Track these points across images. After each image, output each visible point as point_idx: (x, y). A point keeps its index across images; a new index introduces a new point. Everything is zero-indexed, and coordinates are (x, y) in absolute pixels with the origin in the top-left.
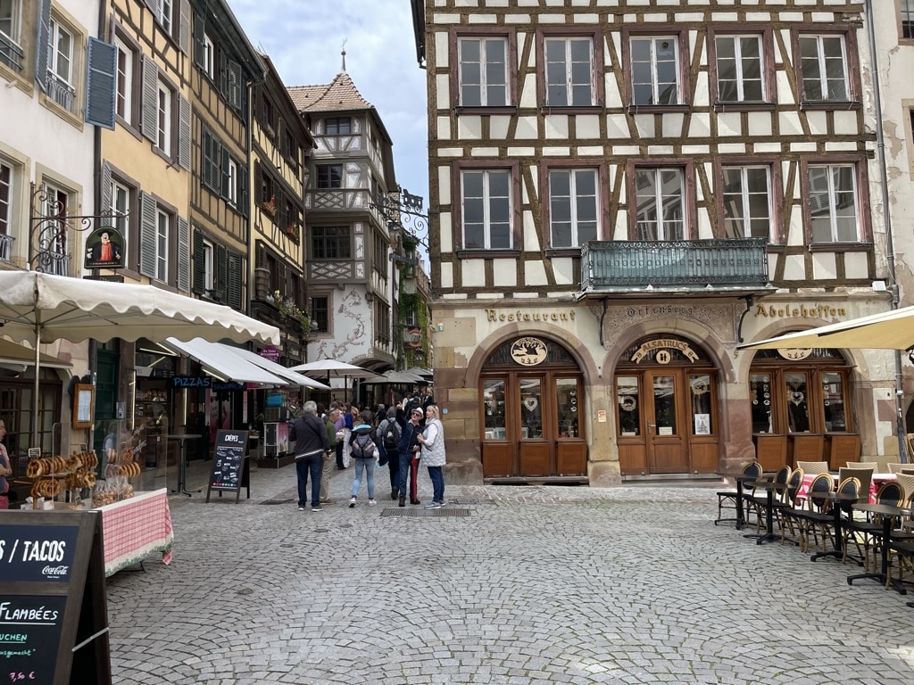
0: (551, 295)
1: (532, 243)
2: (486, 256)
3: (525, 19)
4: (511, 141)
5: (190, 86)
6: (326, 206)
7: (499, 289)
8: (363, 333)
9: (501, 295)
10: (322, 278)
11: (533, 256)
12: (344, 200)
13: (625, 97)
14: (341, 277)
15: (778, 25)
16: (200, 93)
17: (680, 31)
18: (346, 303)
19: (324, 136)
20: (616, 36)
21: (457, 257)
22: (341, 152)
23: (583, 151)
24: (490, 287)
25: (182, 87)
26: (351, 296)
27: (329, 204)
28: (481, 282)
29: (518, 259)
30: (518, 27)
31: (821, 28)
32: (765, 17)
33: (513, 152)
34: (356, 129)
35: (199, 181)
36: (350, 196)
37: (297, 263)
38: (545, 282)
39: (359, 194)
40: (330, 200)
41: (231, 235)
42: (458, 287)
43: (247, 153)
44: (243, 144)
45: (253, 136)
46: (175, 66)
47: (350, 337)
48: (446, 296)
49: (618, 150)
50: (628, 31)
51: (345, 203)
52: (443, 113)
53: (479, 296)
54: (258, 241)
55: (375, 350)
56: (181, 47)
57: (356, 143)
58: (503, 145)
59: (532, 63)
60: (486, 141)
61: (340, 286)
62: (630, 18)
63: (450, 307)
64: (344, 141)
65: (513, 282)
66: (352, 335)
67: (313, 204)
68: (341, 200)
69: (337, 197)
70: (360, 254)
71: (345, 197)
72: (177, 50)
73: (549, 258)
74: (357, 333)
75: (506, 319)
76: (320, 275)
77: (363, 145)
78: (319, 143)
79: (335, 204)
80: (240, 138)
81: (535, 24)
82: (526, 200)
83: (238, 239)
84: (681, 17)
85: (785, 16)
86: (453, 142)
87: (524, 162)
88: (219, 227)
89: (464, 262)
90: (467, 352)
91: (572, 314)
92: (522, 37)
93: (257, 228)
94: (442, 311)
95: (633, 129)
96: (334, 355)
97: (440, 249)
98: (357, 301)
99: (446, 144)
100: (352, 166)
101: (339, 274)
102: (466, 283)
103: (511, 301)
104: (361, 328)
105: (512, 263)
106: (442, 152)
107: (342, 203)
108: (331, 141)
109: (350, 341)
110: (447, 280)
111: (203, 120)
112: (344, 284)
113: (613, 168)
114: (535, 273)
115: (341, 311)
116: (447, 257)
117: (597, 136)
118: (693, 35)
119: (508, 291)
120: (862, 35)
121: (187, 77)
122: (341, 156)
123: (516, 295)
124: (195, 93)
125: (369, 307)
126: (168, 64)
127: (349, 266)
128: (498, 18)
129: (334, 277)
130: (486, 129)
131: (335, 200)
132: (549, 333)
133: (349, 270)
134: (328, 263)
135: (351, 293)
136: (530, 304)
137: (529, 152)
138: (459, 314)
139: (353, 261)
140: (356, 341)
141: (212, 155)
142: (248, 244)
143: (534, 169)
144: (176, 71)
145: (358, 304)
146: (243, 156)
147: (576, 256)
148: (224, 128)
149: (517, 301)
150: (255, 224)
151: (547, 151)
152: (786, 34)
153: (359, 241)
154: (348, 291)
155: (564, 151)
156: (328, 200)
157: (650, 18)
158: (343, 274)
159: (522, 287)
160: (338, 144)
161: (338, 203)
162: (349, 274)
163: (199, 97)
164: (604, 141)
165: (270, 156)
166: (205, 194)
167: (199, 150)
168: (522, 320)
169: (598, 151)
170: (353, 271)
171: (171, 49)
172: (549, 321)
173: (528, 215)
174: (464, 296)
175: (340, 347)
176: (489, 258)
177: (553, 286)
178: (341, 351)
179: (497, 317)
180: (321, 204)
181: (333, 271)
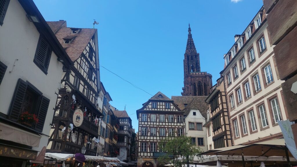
0: (150, 157)
1: (149, 151)
3: (149, 126)
4: (147, 139)
7: (145, 156)
11: (149, 152)
12: (124, 132)
13: (159, 135)
15: (176, 128)
17: (165, 128)
19: (121, 121)
20: (158, 128)
21: (140, 152)
22: (124, 124)
23: (154, 141)
24: (144, 156)
28: (143, 155)
30: (148, 127)
31: (180, 128)
32: (174, 127)
33: (147, 141)
34: (126, 120)
39: (126, 131)
42: (140, 156)
49: (158, 141)
50: (160, 128)
52: (140, 136)
55: (127, 158)
57: (126, 123)
58: (146, 140)
59: (149, 131)
60: (144, 139)
61: (122, 147)
62: (160, 126)
63: (139, 158)
64: (124, 122)
65: (146, 155)
70: (125, 141)
76: (119, 145)
77: (127, 123)
78: (120, 123)
79: (122, 133)
82: (148, 146)
84: (165, 126)
85: (176, 127)
86: (141, 139)
87: (148, 142)
90: (141, 163)
91: (153, 160)
92: (148, 128)
93: (113, 141)
95: (160, 139)
99: (140, 139)
100: (125, 126)
102: (141, 155)
103: (146, 158)
104: (125, 154)
105: (146, 153)
106: (140, 140)
108: (122, 122)
109: (123, 157)
110: (139, 155)
113: (158, 143)
114: (149, 154)
115: (121, 151)
116: (139, 152)
117: (156, 139)
118: (166, 128)
119: (146, 156)
120: (185, 129)
128: (146, 126)
130: (144, 138)
132: (150, 162)
134: (120, 143)
136: (148, 158)
137: (149, 141)
138: (140, 159)
139: (124, 143)
142: (112, 144)
143: (149, 143)
146: (113, 132)
147: (153, 153)
148: (112, 129)
151: (151, 141)
152: (176, 129)
153: (125, 139)
155: (152, 141)
157: (162, 126)
158: (122, 145)
159: (147, 156)
160: (123, 122)
164: (157, 140)
165: (115, 129)
168: (147, 160)
169: (156, 141)
170: (124, 144)
172: (150, 160)
173: (148, 148)
175: (121, 157)
176: (144, 153)
177: (151, 156)
179: (144, 159)
180: (120, 133)
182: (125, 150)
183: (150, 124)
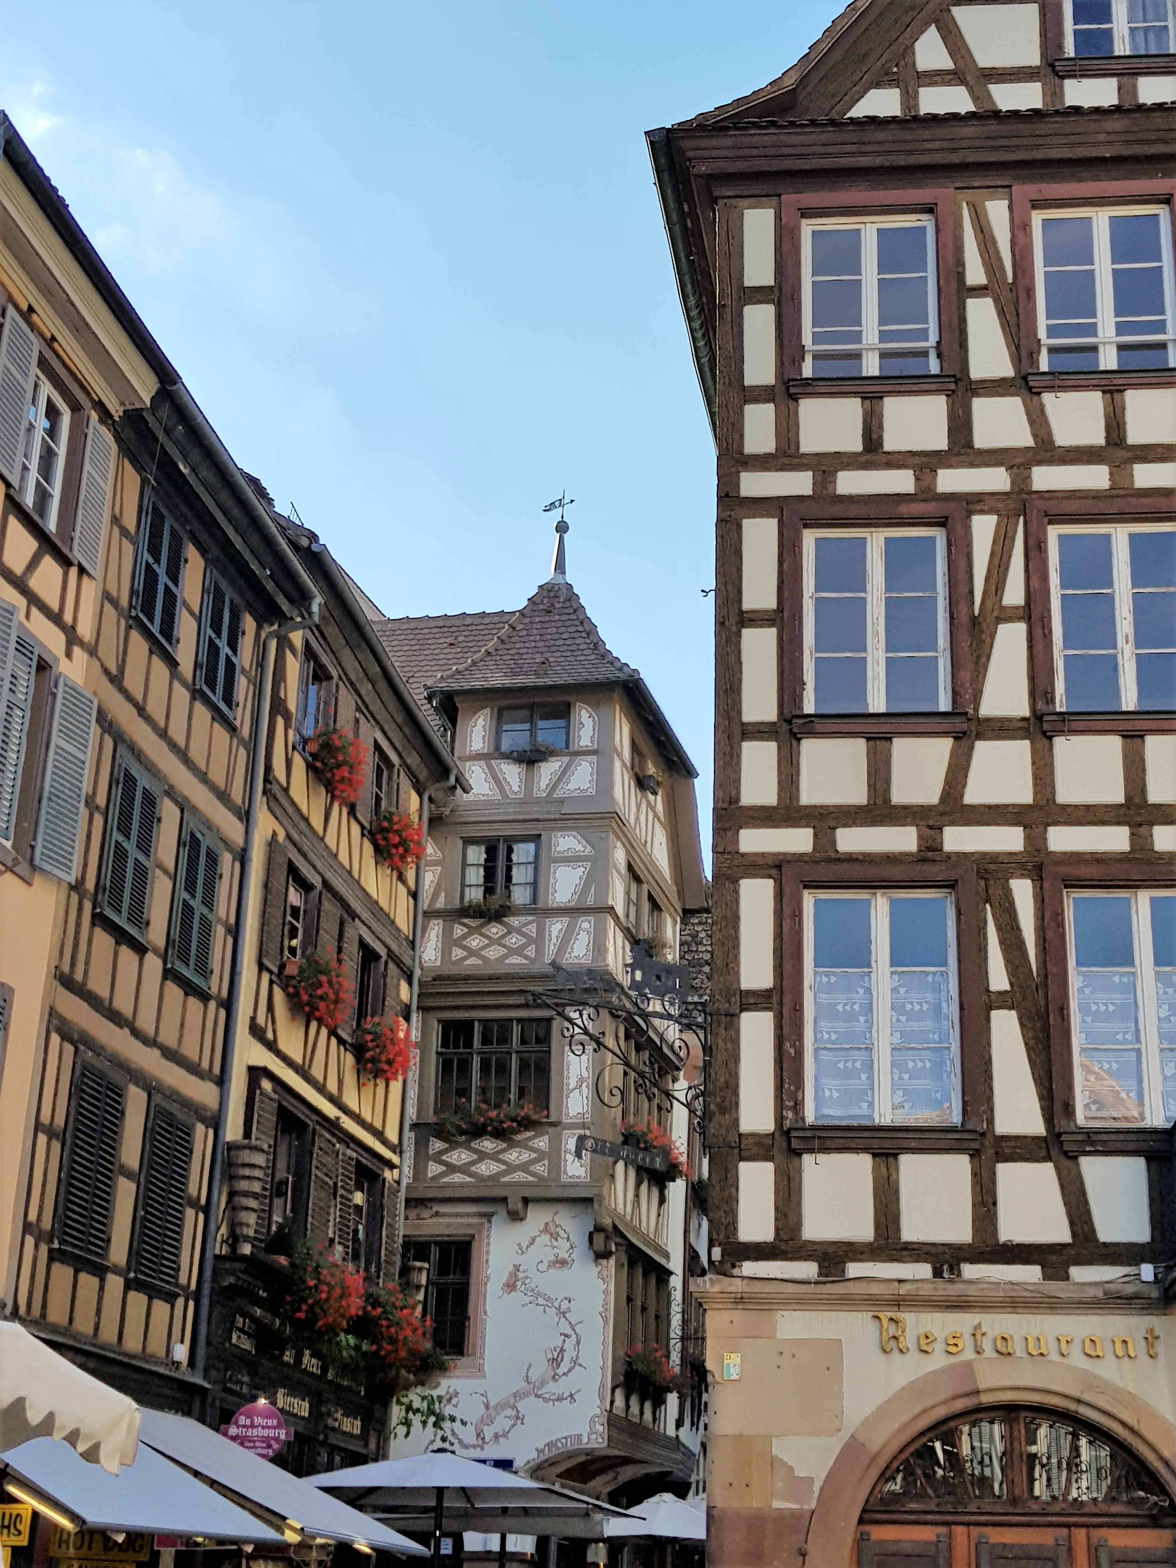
0: (1083, 1275)
2: (875, 1144)
3: (993, 479)
4: (954, 809)
5: (92, 651)
6: (484, 959)
8: (575, 1362)
9: (924, 1270)
10: (457, 1178)
11: (1023, 1149)
12: (539, 941)
14: (519, 1176)
16: (122, 668)
18: (527, 1262)
19: (493, 754)
21: (790, 1145)
22: (538, 801)
24: (889, 1243)
25: (69, 655)
26: (546, 1238)
27: (494, 953)
28: (862, 1227)
29: (975, 1155)
30: (975, 502)
33: (958, 838)
34: (584, 734)
35: (88, 905)
36: (556, 927)
37: (379, 1135)
38: (1061, 1234)
39: (586, 923)
40: (498, 942)
41: (172, 1055)
42: (788, 1242)
43: (246, 816)
44: (237, 794)
45: (268, 768)
46: (55, 606)
47: (534, 1376)
48: (749, 1268)
51: (540, 951)
52: (760, 732)
53: (854, 1269)
54: (256, 1073)
55: (613, 1421)
56: (77, 555)
57: (580, 775)
58: (929, 819)
59: (1014, 594)
60: (879, 810)
61: (511, 1205)
63: (763, 1301)
64: (549, 769)
65: (961, 1230)
66: (541, 1369)
67: (446, 953)
68: (530, 941)
69: (519, 931)
70: (577, 1103)
71: (541, 931)
72: (65, 562)
73: (1073, 1158)
74: (555, 1362)
75: (939, 1347)
76: (452, 1168)
77: (604, 781)
78: (476, 776)
79: (512, 951)
80: (230, 776)
81: (1021, 491)
82: (999, 980)
83: (193, 1069)
86: (785, 813)
88: (136, 1033)
89: (807, 1159)
91: (1151, 1339)
92: (984, 525)
93: (256, 1031)
94: (738, 1315)
96: (479, 1435)
97: (736, 1122)
98: (563, 1255)
99: (763, 817)
100: (568, 842)
101: (511, 1168)
103: (954, 1290)
104: (570, 1343)
106: (752, 841)
107: (531, 951)
108: (509, 771)
109: (533, 1389)
110: (756, 1218)
111: (119, 738)
112: (526, 1201)
115: (510, 1286)
116: (758, 1147)
119: (945, 1259)
121: (85, 631)
122: (534, 812)
123: (970, 1271)
124: (106, 671)
125: (600, 1276)
126: (33, 600)
127: (542, 1143)
128: (917, 479)
129: (494, 1178)
130: (879, 775)
131: (514, 940)
132: (1079, 1401)
133: (541, 1156)
134: (478, 1131)
135: (546, 1230)
136: (1015, 1302)
137: (1007, 839)
139: (554, 1129)
140: (552, 1388)
141: (134, 833)
142: (222, 1081)
143: (1022, 891)
144: (56, 618)
145: (563, 1263)
146: (233, 828)
148: (183, 755)
149: (971, 1290)
150: (253, 1019)
151: (1063, 838)
153: (578, 1063)
154: (537, 1218)
155: (1113, 839)
156: (492, 941)
158: (524, 1167)
159: (989, 1247)
160: (529, 778)
161: (519, 951)
162: (541, 1168)
163: (116, 680)
165: (317, 822)
166: (103, 940)
167: (98, 820)
168: (989, 1352)
170: (552, 1156)
171: (48, 563)
172: (1077, 1360)
173: (1005, 1024)
174: (808, 1269)
175: (501, 1406)
176: (886, 1150)
177: (1087, 1245)
178: (502, 1423)
179: (909, 1340)
180: (471, 952)
181: (495, 1157)
182: (581, 1255)
183: (1023, 438)
